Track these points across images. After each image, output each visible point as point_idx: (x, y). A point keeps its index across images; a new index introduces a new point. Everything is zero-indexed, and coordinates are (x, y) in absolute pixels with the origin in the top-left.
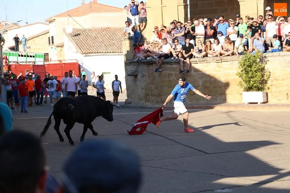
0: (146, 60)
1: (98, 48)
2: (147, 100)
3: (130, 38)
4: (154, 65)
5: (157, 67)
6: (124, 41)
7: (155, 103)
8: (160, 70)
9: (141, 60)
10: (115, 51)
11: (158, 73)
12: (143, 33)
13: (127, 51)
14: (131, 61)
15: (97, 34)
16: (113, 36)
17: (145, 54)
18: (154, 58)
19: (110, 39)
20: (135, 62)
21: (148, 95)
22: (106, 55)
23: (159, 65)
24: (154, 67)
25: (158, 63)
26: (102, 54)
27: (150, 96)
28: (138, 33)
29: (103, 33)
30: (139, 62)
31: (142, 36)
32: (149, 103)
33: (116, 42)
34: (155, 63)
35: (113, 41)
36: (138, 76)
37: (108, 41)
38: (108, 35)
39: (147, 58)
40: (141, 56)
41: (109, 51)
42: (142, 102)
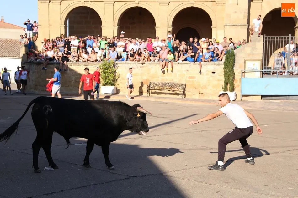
0: (36, 61)
1: (3, 53)
2: (36, 89)
3: (26, 46)
4: (41, 65)
5: (44, 67)
6: (21, 48)
7: (41, 91)
8: (46, 69)
9: (32, 61)
10: (15, 56)
11: (44, 70)
12: (35, 43)
13: (23, 55)
14: (25, 62)
15: (3, 44)
16: (14, 45)
17: (35, 58)
18: (41, 60)
19: (12, 47)
20: (28, 62)
21: (37, 85)
22: (9, 58)
23: (45, 65)
24: (42, 66)
25: (44, 64)
26: (6, 57)
27: (38, 87)
28: (31, 43)
29: (7, 43)
30: (31, 63)
31: (34, 45)
32: (37, 91)
33: (16, 50)
34: (42, 63)
35: (14, 49)
36: (30, 72)
37: (10, 48)
38: (11, 45)
39: (37, 60)
40: (32, 58)
41: (11, 56)
42: (32, 90)
